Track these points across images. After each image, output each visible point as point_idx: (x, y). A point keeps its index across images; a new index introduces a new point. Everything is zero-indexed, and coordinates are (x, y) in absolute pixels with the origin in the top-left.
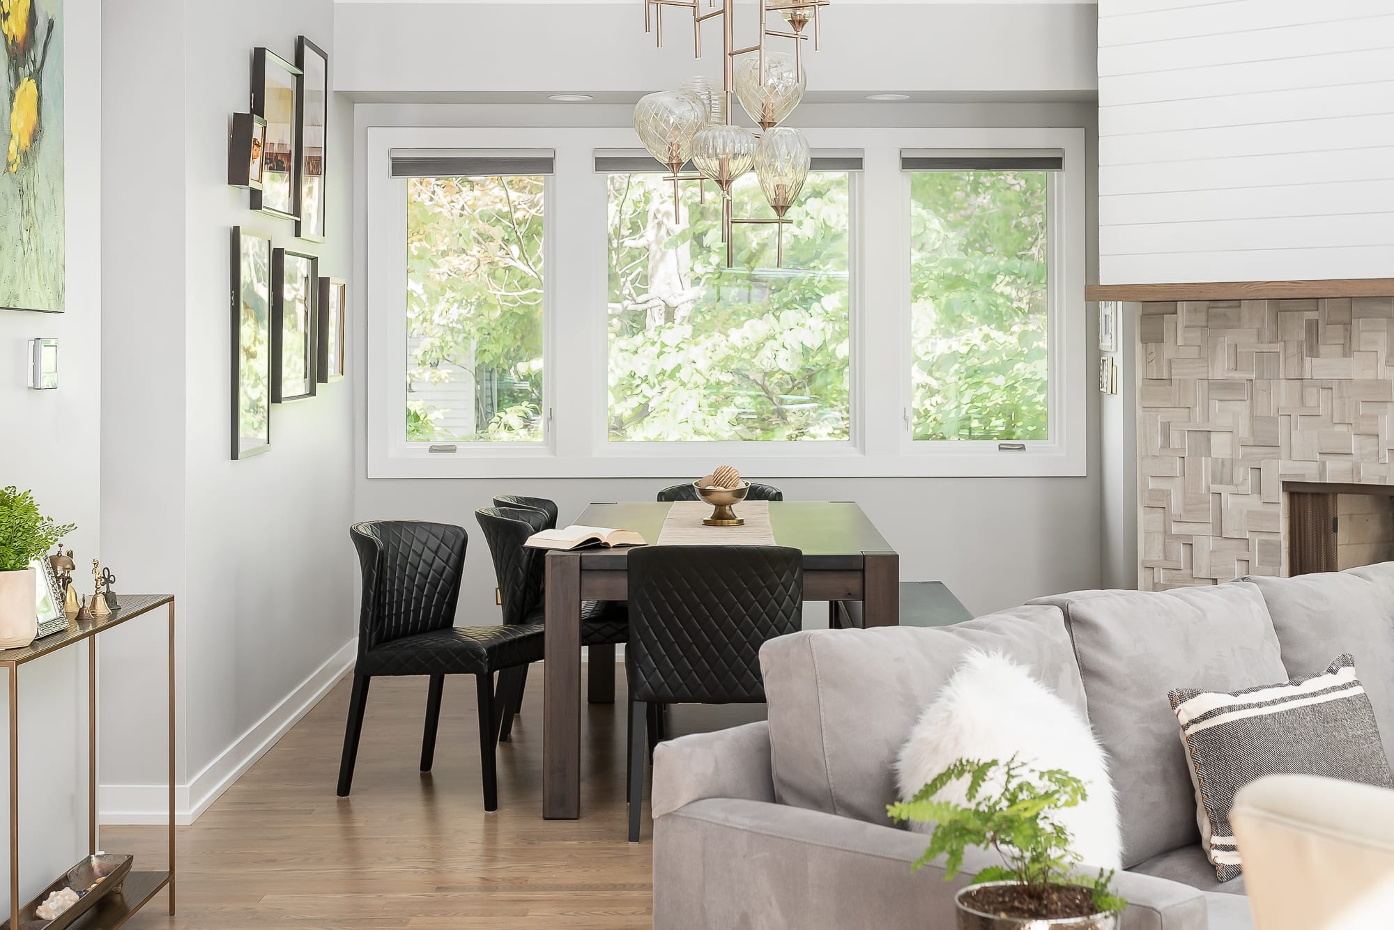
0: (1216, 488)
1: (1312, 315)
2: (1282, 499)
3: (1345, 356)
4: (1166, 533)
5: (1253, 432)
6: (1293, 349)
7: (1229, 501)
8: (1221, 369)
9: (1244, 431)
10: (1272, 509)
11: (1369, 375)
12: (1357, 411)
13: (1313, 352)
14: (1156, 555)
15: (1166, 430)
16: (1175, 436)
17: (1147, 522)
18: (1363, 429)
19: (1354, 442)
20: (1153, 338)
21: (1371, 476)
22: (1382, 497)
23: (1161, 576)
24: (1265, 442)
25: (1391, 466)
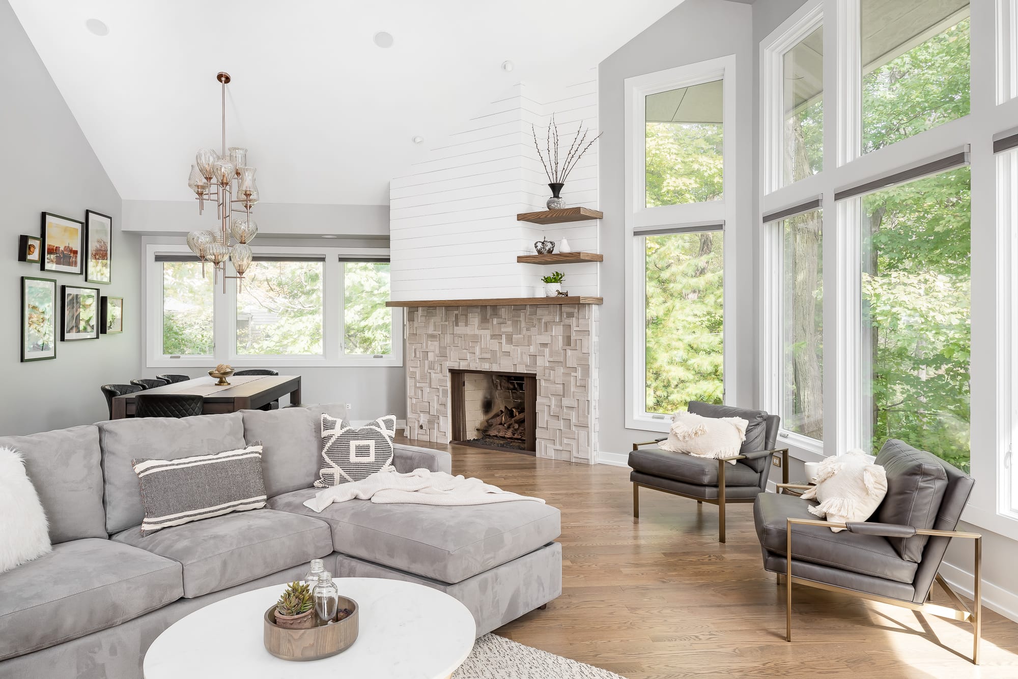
0: (429, 371)
1: (456, 312)
2: (449, 375)
3: (466, 326)
4: (415, 386)
5: (440, 352)
6: (451, 324)
7: (433, 375)
8: (431, 331)
9: (437, 351)
10: (445, 378)
11: (472, 333)
12: (469, 345)
13: (457, 325)
14: (412, 394)
15: (415, 350)
16: (418, 353)
17: (410, 383)
18: (471, 351)
19: (468, 356)
20: (411, 319)
21: (473, 367)
22: (489, 374)
23: (414, 401)
24: (443, 355)
25: (479, 364)
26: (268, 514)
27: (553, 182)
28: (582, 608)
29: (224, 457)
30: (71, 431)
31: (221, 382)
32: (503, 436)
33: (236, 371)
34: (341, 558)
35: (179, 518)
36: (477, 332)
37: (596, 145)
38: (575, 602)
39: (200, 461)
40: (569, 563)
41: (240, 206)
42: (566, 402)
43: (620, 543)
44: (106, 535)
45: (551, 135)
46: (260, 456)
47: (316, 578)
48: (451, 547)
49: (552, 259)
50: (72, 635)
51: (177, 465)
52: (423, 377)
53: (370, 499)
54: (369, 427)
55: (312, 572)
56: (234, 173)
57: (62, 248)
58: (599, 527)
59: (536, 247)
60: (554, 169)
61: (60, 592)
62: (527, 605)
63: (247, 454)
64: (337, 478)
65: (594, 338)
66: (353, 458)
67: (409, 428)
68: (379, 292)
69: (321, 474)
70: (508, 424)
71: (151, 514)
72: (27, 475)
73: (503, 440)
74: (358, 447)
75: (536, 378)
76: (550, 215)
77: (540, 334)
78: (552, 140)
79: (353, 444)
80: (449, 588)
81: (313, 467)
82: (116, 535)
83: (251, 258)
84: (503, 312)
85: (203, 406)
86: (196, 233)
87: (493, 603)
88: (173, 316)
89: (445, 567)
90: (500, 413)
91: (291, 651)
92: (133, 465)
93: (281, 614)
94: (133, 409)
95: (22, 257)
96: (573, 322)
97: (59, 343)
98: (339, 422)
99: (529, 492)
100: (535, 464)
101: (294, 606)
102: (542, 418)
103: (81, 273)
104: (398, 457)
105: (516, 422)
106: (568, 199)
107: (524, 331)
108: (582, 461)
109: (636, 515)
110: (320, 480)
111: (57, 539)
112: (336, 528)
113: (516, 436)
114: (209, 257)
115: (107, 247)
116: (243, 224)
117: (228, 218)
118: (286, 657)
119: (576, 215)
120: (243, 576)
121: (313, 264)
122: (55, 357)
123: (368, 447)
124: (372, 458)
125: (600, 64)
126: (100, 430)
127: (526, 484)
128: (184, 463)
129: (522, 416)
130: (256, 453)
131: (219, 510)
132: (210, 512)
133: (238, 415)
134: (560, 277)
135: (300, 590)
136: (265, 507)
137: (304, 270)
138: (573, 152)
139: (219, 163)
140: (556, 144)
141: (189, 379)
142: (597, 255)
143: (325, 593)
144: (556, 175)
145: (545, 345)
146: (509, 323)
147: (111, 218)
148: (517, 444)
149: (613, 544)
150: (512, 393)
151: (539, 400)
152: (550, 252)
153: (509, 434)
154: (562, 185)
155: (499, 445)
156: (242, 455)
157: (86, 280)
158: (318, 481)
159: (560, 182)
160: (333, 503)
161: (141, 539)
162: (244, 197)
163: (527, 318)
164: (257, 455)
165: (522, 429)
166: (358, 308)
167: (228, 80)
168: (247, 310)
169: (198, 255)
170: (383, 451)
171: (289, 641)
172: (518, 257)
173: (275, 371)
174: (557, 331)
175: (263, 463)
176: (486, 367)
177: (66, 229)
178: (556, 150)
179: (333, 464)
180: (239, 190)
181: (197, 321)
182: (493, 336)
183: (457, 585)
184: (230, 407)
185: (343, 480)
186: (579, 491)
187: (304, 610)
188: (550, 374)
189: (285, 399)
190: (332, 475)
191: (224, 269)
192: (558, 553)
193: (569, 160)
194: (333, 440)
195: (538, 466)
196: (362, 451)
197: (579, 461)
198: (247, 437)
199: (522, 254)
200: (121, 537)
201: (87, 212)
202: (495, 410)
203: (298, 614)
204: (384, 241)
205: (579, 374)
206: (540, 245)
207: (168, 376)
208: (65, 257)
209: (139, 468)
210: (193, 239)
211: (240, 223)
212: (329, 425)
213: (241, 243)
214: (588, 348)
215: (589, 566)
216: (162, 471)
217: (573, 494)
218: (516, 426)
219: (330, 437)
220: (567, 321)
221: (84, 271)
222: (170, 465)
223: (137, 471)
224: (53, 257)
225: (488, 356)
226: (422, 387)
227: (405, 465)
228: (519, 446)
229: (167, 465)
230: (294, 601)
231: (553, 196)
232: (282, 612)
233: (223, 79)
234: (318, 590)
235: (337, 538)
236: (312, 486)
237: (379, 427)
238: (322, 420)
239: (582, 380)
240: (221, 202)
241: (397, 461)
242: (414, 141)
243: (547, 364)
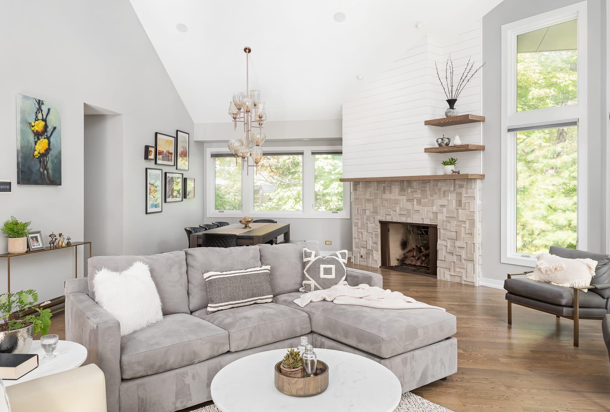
0: (367, 222)
1: (384, 185)
2: (379, 225)
3: (390, 193)
4: (358, 231)
5: (373, 210)
6: (381, 192)
7: (369, 225)
8: (368, 196)
9: (372, 210)
10: (377, 227)
11: (394, 198)
12: (392, 206)
13: (384, 193)
14: (356, 236)
15: (358, 209)
16: (359, 210)
17: (354, 228)
18: (393, 210)
19: (392, 212)
20: (355, 189)
21: (394, 220)
22: (405, 225)
23: (357, 240)
24: (376, 212)
25: (399, 218)
26: (273, 306)
27: (449, 99)
28: (472, 382)
29: (250, 272)
30: (171, 254)
31: (246, 227)
32: (414, 264)
33: (254, 220)
34: (316, 336)
35: (227, 305)
36: (397, 197)
37: (481, 72)
38: (467, 378)
39: (237, 273)
40: (462, 351)
41: (257, 124)
42: (458, 244)
43: (498, 341)
44: (189, 312)
45: (448, 68)
46: (269, 272)
47: (304, 348)
48: (384, 335)
49: (449, 149)
50: (174, 367)
51: (225, 275)
52: (363, 225)
53: (333, 301)
54: (331, 257)
55: (301, 344)
56: (253, 105)
57: (165, 152)
58: (482, 329)
59: (437, 142)
60: (450, 90)
61: (167, 342)
62: (433, 376)
63: (262, 270)
64: (313, 287)
65: (478, 202)
66: (322, 275)
67: (354, 257)
68: (335, 172)
69: (303, 284)
70: (418, 256)
71: (212, 302)
72: (151, 277)
73: (414, 267)
74: (325, 269)
75: (437, 227)
76: (448, 120)
77: (440, 198)
78: (449, 71)
79: (322, 267)
80: (382, 361)
81: (299, 279)
82: (194, 312)
83: (262, 154)
84: (415, 185)
85: (237, 241)
86: (233, 141)
87: (411, 372)
88: (220, 188)
89: (380, 347)
90: (413, 249)
91: (290, 390)
92: (203, 274)
93: (284, 367)
94: (201, 241)
95: (146, 157)
96: (463, 191)
97: (163, 203)
98: (314, 253)
99: (433, 302)
100: (436, 284)
101: (292, 364)
102: (441, 254)
103: (174, 165)
104: (349, 276)
105: (423, 256)
106: (460, 110)
107: (429, 197)
108: (470, 284)
109: (510, 322)
110: (303, 288)
111: (166, 313)
112: (313, 318)
113: (423, 265)
114: (239, 154)
115: (187, 150)
116: (258, 135)
117: (249, 132)
118: (287, 393)
119: (466, 120)
120: (261, 341)
121: (296, 156)
122: (161, 212)
123: (331, 269)
124: (333, 276)
125: (483, 17)
126: (186, 253)
127: (431, 296)
128: (229, 274)
129: (427, 252)
130: (267, 270)
131: (247, 302)
132: (242, 303)
133: (257, 247)
134: (454, 161)
135: (294, 354)
136: (272, 302)
137: (291, 160)
138: (463, 78)
139: (245, 100)
140: (452, 73)
141: (229, 225)
142: (481, 146)
143: (309, 357)
144: (452, 94)
145: (443, 206)
146: (419, 191)
147: (188, 134)
148: (424, 270)
149: (493, 341)
150: (420, 236)
151: (439, 242)
152: (447, 145)
153: (418, 263)
154: (455, 100)
155: (412, 270)
156: (259, 271)
157: (177, 169)
158: (302, 288)
159: (455, 98)
160: (311, 302)
161: (207, 316)
162: (259, 119)
163: (431, 188)
164: (267, 271)
165: (428, 260)
166: (322, 182)
167: (250, 51)
168: (258, 183)
169: (234, 153)
170: (340, 272)
171: (289, 384)
172: (425, 149)
173: (275, 220)
174: (452, 197)
175: (270, 276)
176: (403, 220)
177: (167, 141)
178: (452, 77)
179: (310, 278)
180: (256, 115)
181: (232, 191)
182: (408, 200)
183: (388, 360)
184: (251, 241)
185: (316, 289)
186: (468, 304)
187: (297, 367)
188: (447, 225)
189: (281, 238)
190: (310, 285)
191: (248, 161)
192: (455, 344)
193: (461, 83)
194: (310, 264)
195: (438, 285)
196: (328, 271)
197: (467, 283)
198: (262, 260)
199: (427, 147)
200: (197, 313)
201: (177, 131)
202: (409, 248)
203: (293, 368)
204: (339, 141)
205: (467, 225)
206: (440, 141)
207: (218, 222)
208: (167, 156)
209: (206, 275)
210: (231, 144)
211: (256, 134)
212: (308, 255)
213: (257, 146)
214: (474, 208)
215: (476, 354)
216: (217, 278)
217: (463, 305)
218: (424, 258)
219: (308, 262)
220: (459, 190)
221: (176, 164)
222: (222, 275)
223: (205, 277)
224: (161, 156)
225: (405, 213)
226: (362, 232)
227: (354, 281)
228: (425, 271)
229: (220, 275)
230: (291, 361)
231: (449, 108)
232: (285, 366)
233: (247, 51)
234: (305, 355)
235: (313, 323)
236: (298, 291)
237: (337, 257)
238: (304, 252)
239: (470, 229)
240: (246, 122)
241: (349, 279)
242: (358, 78)
243: (445, 219)
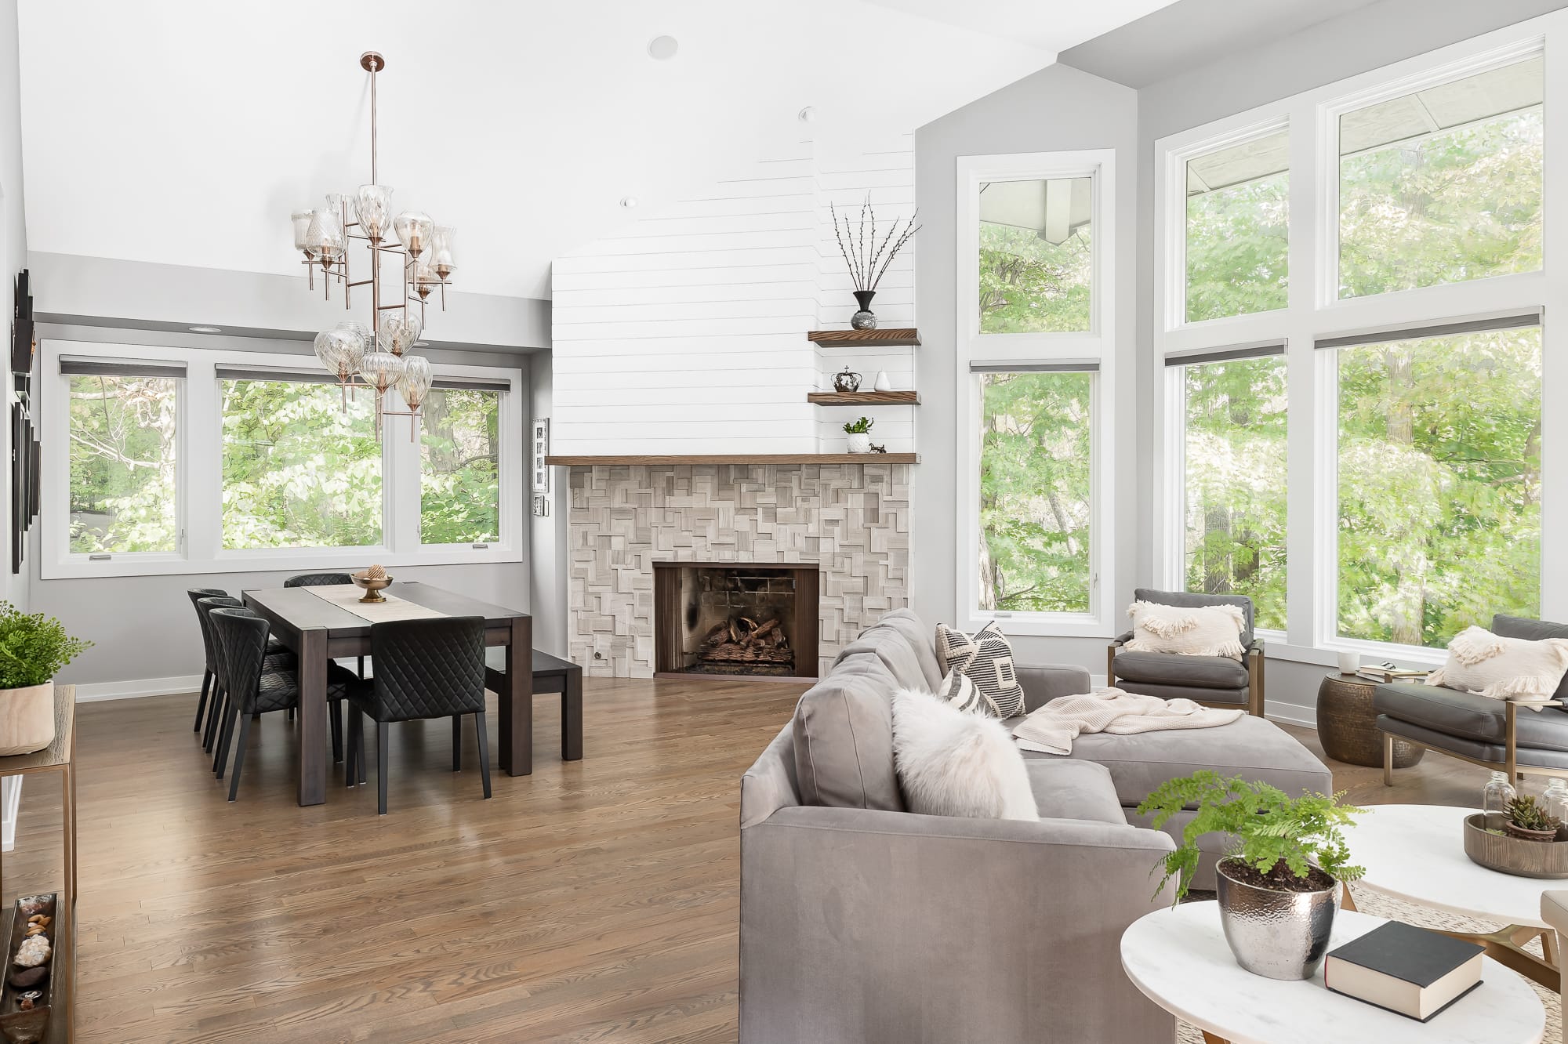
0: (614, 566)
1: (670, 474)
2: (651, 570)
3: (688, 495)
4: (585, 591)
5: (636, 536)
6: (659, 492)
7: (622, 573)
8: (618, 502)
9: (631, 536)
10: (647, 576)
11: (702, 505)
12: (695, 524)
13: (670, 493)
14: (579, 604)
15: (585, 535)
16: (590, 538)
17: (573, 585)
18: (698, 533)
19: (694, 541)
20: (577, 485)
21: (702, 558)
23: (582, 615)
24: (643, 540)
25: (714, 552)
27: (860, 290)
32: (738, 658)
36: (710, 503)
42: (869, 601)
49: (859, 398)
52: (602, 575)
59: (830, 380)
65: (912, 511)
70: (745, 641)
75: (817, 569)
76: (856, 335)
77: (826, 505)
84: (759, 474)
90: (724, 625)
96: (883, 488)
102: (829, 629)
107: (798, 503)
134: (868, 424)
145: (834, 522)
146: (771, 490)
151: (823, 601)
152: (855, 388)
153: (749, 656)
154: (873, 293)
163: (802, 483)
172: (810, 395)
174: (855, 502)
176: (726, 556)
182: (741, 510)
188: (843, 563)
199: (812, 390)
205: (892, 562)
214: (906, 525)
218: (763, 643)
220: (871, 488)
225: (732, 540)
231: (859, 309)
239: (898, 569)
243: (838, 550)
